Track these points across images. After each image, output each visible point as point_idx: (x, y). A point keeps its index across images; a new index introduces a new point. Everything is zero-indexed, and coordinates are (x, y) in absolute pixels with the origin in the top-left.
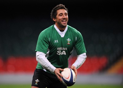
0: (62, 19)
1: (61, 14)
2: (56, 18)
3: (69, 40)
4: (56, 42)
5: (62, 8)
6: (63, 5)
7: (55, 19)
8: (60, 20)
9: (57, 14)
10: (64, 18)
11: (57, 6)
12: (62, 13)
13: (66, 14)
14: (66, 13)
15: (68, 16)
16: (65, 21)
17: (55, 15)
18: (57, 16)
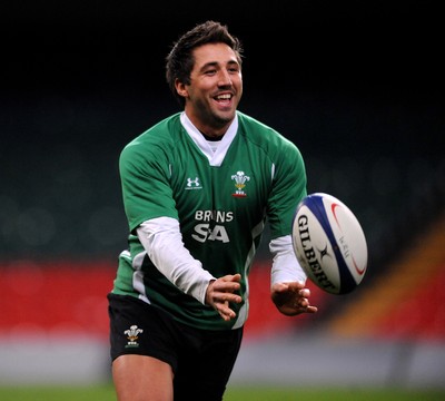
0: (217, 89)
1: (211, 68)
2: (189, 84)
3: (240, 177)
4: (193, 185)
5: (217, 38)
6: (220, 27)
7: (183, 87)
8: (204, 91)
9: (191, 67)
10: (221, 83)
11: (196, 29)
12: (214, 64)
13: (232, 66)
14: (232, 62)
15: (240, 75)
16: (228, 96)
17: (184, 69)
18: (194, 75)
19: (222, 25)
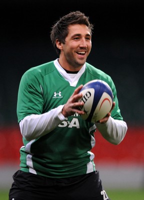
1: (77, 37)
2: (64, 43)
5: (82, 22)
6: (85, 17)
7: (60, 44)
8: (72, 48)
9: (67, 35)
10: (81, 46)
13: (88, 37)
14: (88, 35)
15: (91, 42)
16: (84, 53)
17: (62, 35)
18: (67, 39)
19: (86, 15)
